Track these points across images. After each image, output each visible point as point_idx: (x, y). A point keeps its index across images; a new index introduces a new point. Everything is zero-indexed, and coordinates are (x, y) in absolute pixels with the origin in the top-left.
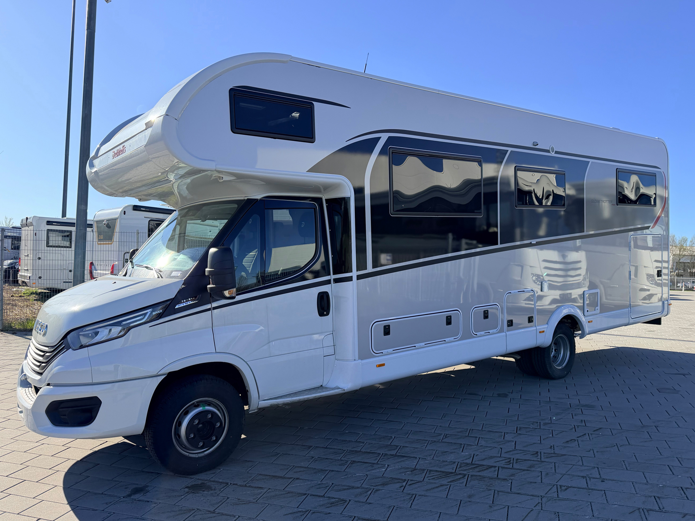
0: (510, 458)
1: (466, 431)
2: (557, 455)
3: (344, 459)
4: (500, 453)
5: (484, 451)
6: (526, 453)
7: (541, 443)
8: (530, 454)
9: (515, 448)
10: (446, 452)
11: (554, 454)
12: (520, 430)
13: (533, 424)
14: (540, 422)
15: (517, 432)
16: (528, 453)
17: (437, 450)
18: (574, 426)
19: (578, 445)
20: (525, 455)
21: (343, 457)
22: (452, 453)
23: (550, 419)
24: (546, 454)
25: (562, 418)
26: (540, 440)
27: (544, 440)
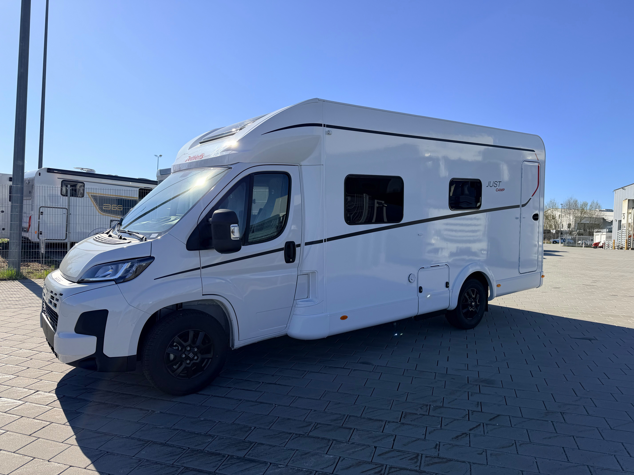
0: (382, 465)
1: (341, 418)
2: (440, 460)
3: (176, 464)
4: (372, 456)
5: (353, 452)
6: (403, 457)
7: (425, 438)
8: (409, 458)
9: (392, 448)
10: (306, 454)
11: (438, 458)
12: (404, 417)
13: (421, 409)
14: (430, 405)
15: (400, 422)
16: (406, 456)
17: (297, 450)
18: (469, 410)
19: (469, 443)
20: (402, 459)
21: (176, 461)
22: (313, 455)
23: (443, 401)
24: (428, 458)
25: (456, 399)
26: (425, 434)
27: (429, 433)
